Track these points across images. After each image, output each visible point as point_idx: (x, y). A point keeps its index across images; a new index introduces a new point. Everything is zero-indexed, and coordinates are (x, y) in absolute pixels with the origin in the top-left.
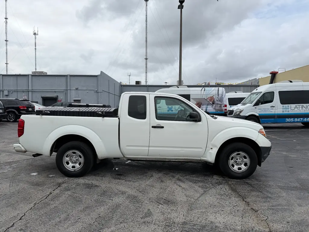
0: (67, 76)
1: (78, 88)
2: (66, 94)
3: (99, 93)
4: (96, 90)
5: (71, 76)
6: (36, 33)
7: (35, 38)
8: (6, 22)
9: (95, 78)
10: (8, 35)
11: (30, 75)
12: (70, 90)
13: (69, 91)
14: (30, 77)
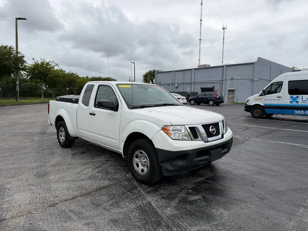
0: (224, 66)
1: (233, 78)
2: (222, 85)
3: (254, 82)
4: (252, 79)
5: (227, 66)
6: (225, 28)
7: (224, 32)
8: (201, 23)
9: (252, 65)
10: (202, 35)
11: (193, 69)
12: (226, 80)
13: (224, 81)
14: (193, 70)
